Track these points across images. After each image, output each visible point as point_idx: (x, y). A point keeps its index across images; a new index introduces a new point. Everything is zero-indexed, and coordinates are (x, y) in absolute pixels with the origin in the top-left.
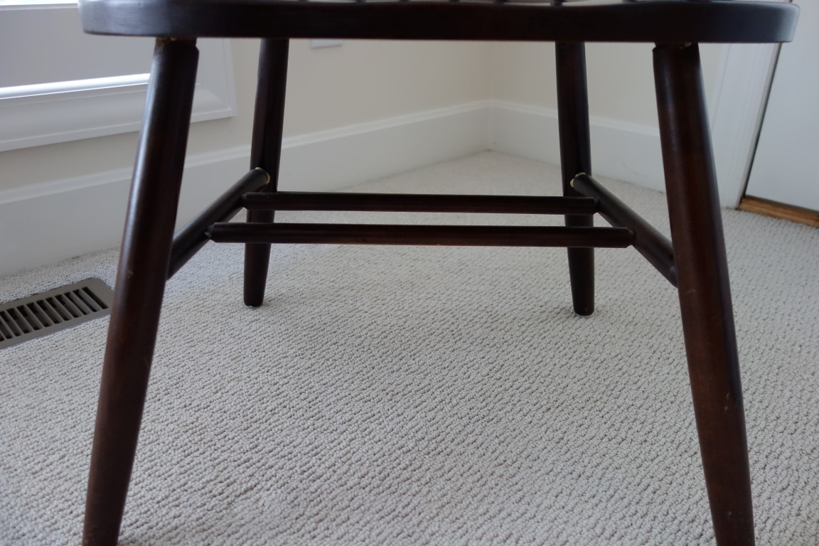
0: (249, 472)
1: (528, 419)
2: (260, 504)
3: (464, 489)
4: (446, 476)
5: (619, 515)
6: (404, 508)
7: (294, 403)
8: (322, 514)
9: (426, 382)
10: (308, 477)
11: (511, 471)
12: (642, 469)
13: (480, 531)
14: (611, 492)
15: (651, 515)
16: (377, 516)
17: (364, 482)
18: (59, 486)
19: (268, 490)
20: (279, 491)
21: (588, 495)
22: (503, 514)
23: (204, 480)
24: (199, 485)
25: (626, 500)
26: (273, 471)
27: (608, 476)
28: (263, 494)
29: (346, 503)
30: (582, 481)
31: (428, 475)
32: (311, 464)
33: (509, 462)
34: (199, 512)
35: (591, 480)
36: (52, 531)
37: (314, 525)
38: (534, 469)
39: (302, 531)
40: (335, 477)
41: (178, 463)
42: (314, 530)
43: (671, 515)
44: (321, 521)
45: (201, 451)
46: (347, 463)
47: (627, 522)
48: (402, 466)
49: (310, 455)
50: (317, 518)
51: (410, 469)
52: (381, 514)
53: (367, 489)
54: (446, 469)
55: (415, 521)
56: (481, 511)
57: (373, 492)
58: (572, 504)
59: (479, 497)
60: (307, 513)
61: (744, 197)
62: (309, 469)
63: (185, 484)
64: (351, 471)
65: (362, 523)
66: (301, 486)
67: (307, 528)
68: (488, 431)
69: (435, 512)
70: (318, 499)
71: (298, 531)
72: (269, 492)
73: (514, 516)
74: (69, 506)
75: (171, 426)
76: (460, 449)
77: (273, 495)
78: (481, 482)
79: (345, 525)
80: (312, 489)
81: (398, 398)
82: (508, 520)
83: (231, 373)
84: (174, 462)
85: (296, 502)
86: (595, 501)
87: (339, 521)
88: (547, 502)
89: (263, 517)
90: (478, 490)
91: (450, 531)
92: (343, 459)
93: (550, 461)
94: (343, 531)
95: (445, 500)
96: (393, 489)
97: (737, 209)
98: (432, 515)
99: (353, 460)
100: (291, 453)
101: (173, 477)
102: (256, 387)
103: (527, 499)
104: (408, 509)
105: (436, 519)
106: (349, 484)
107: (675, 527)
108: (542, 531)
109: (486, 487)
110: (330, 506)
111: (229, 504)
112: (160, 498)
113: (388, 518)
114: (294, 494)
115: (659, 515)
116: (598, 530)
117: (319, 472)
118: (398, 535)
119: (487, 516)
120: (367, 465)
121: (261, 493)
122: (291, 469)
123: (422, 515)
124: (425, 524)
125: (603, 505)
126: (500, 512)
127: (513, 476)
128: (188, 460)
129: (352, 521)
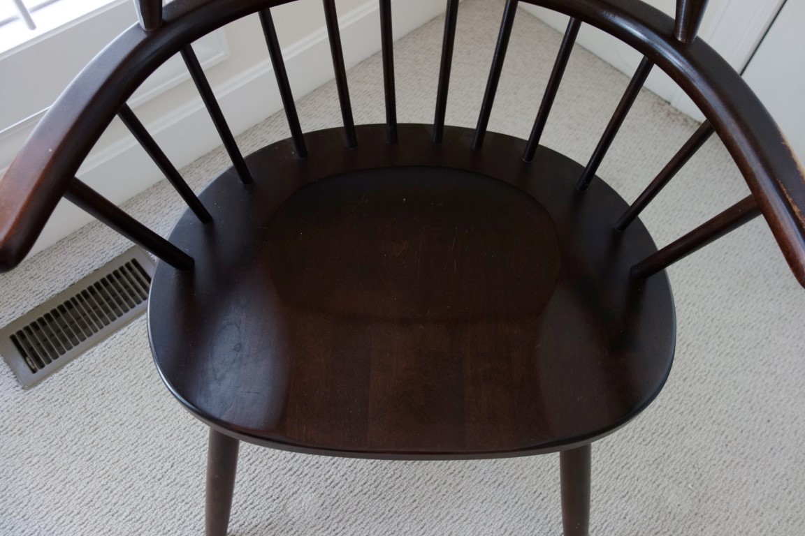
0: (293, 479)
2: (303, 504)
3: (427, 496)
4: (416, 485)
5: (517, 519)
6: (389, 511)
10: (330, 484)
12: (539, 479)
14: (516, 500)
15: (536, 519)
16: (373, 519)
17: (365, 489)
18: (178, 491)
19: (306, 493)
20: (313, 494)
21: (501, 502)
22: (449, 517)
23: (266, 486)
24: (263, 491)
25: (524, 507)
26: (308, 479)
27: (517, 486)
28: (304, 497)
29: (354, 508)
30: (500, 490)
31: (405, 484)
32: (331, 473)
33: (456, 472)
34: (268, 514)
35: (506, 488)
36: (184, 528)
37: (336, 525)
38: (473, 478)
39: (330, 529)
40: (347, 485)
41: (247, 471)
42: (337, 528)
43: (548, 519)
44: (340, 521)
45: (260, 460)
46: (354, 472)
47: (520, 525)
48: (389, 475)
49: (330, 464)
50: (338, 519)
51: (394, 478)
52: (376, 516)
53: (367, 496)
54: (417, 478)
55: (396, 523)
56: (435, 514)
57: (371, 498)
58: (490, 510)
59: (435, 502)
60: (332, 516)
62: (330, 477)
63: (255, 490)
64: (357, 480)
65: (365, 523)
66: (327, 493)
67: (333, 527)
69: (408, 515)
70: (338, 504)
71: (328, 529)
72: (306, 495)
73: (455, 519)
74: (189, 508)
77: (310, 498)
78: (437, 490)
79: (354, 525)
80: (333, 495)
82: (451, 521)
84: (244, 470)
85: (324, 506)
86: (504, 507)
87: (351, 522)
88: (476, 508)
89: (305, 516)
90: (434, 497)
91: (416, 530)
92: (352, 468)
93: (482, 471)
94: (354, 530)
95: (415, 505)
96: (383, 496)
98: (406, 518)
99: (358, 469)
100: (317, 463)
101: (247, 483)
103: (464, 505)
104: (391, 513)
105: (408, 520)
106: (356, 491)
107: (547, 530)
108: (470, 532)
109: (440, 494)
110: (345, 510)
111: (284, 505)
112: (241, 502)
113: (380, 520)
114: (322, 499)
115: (541, 519)
117: (337, 481)
118: (386, 533)
119: (439, 519)
120: (367, 474)
121: (302, 496)
122: (319, 476)
123: (400, 518)
124: (402, 524)
125: (509, 510)
126: (447, 515)
127: (458, 484)
128: (253, 467)
129: (359, 522)
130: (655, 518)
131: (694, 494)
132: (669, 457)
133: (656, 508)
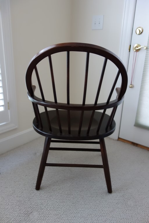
0: (31, 209)
1: (77, 194)
2: (34, 215)
3: (67, 209)
4: (64, 207)
7: (37, 194)
8: (44, 216)
9: (60, 187)
10: (41, 209)
11: (75, 204)
13: (70, 216)
14: (90, 207)
15: (96, 211)
17: (51, 209)
20: (37, 212)
22: (74, 213)
23: (24, 211)
24: (23, 212)
25: (93, 208)
26: (35, 209)
27: (90, 204)
28: (34, 213)
29: (48, 213)
30: (86, 205)
31: (61, 207)
34: (24, 217)
38: (78, 204)
40: (46, 209)
45: (22, 206)
47: (92, 212)
49: (41, 205)
51: (58, 206)
52: (54, 215)
54: (64, 205)
55: (60, 215)
56: (70, 212)
57: (52, 211)
58: (84, 210)
59: (70, 210)
60: (42, 216)
61: (119, 138)
62: (41, 207)
63: (20, 212)
64: (48, 207)
65: (51, 217)
66: (40, 211)
67: (42, 219)
68: (71, 197)
69: (63, 213)
70: (43, 213)
75: (15, 201)
76: (66, 201)
80: (42, 211)
81: (55, 191)
83: (24, 189)
84: (17, 208)
85: (40, 214)
86: (88, 209)
87: (47, 217)
88: (80, 210)
89: (35, 217)
93: (81, 202)
95: (64, 211)
96: (55, 210)
97: (118, 140)
99: (49, 205)
100: (38, 205)
101: (18, 211)
102: (29, 191)
103: (77, 210)
104: (58, 213)
105: (63, 215)
106: (48, 210)
107: (100, 212)
109: (71, 208)
111: (29, 215)
112: (17, 215)
116: (88, 214)
117: (43, 208)
122: (38, 208)
126: (73, 212)
127: (75, 205)
128: (20, 208)
129: (49, 216)
130: (126, 207)
131: (133, 201)
132: (125, 195)
133: (125, 205)
